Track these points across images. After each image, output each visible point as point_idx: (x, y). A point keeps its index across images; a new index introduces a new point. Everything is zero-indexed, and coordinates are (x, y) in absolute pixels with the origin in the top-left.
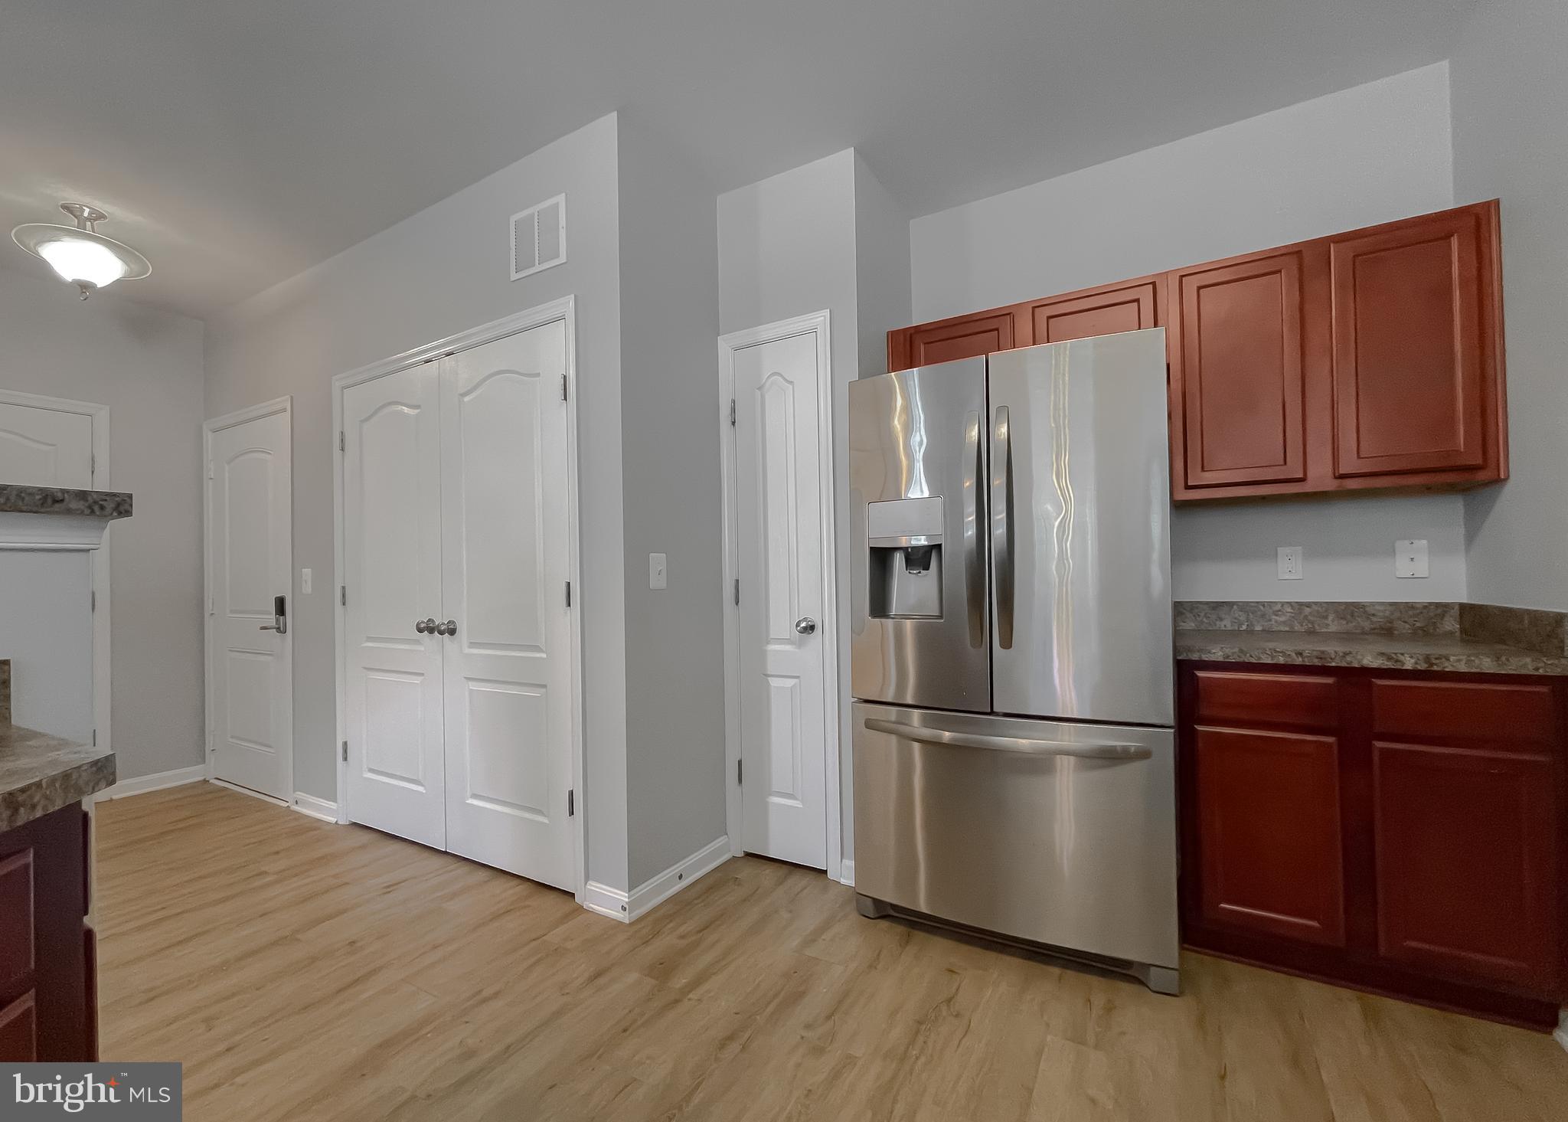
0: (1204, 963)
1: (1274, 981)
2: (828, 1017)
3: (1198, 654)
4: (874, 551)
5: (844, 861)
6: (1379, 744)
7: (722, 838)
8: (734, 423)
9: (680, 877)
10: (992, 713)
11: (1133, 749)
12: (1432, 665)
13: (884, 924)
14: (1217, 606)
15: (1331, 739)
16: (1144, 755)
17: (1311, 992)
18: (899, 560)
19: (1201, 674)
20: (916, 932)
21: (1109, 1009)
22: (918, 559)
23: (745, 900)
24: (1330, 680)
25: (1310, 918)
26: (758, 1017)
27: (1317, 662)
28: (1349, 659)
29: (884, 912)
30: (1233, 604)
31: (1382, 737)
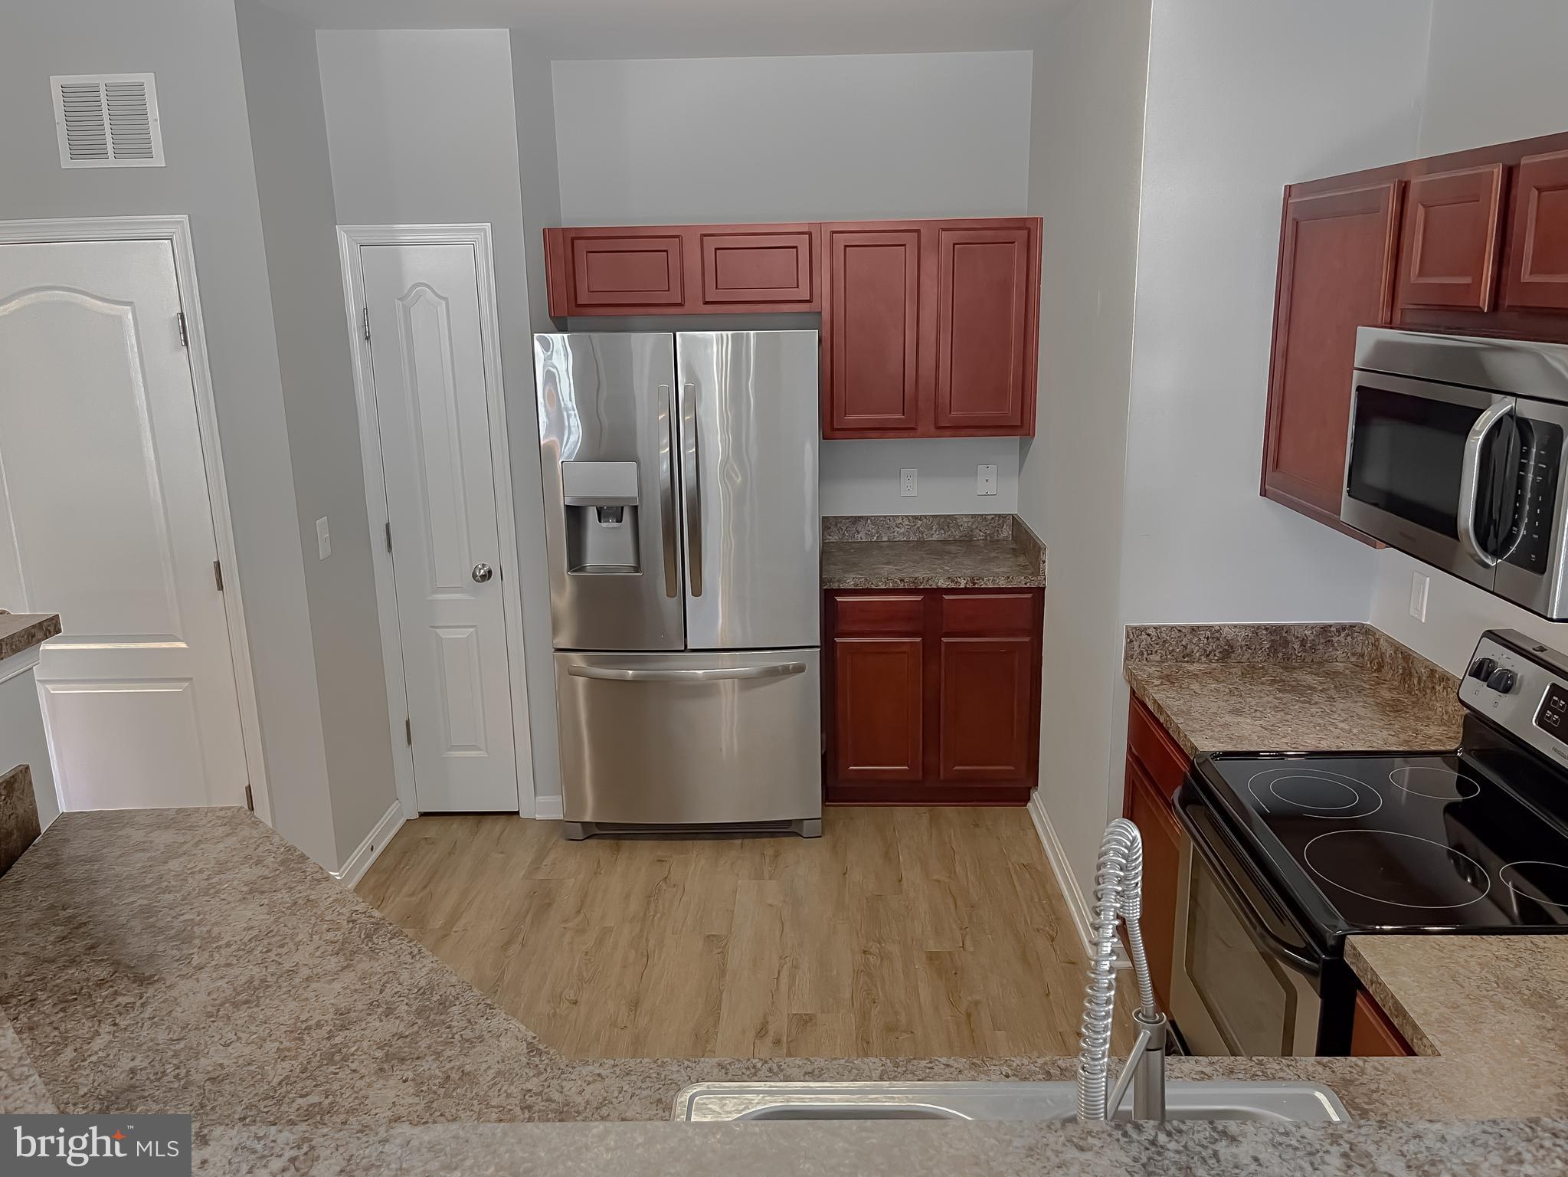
0: (838, 811)
1: (881, 812)
2: (579, 912)
3: (837, 584)
4: (568, 508)
5: (537, 798)
6: (944, 640)
7: (394, 804)
8: (367, 338)
9: (372, 849)
10: (686, 650)
11: (791, 667)
12: (975, 584)
13: (592, 842)
14: (856, 520)
15: (918, 640)
16: (799, 669)
17: (902, 814)
18: (592, 514)
19: (839, 599)
20: (623, 841)
21: (777, 855)
22: (609, 511)
23: (450, 854)
24: (919, 598)
25: (904, 765)
26: (522, 927)
27: (912, 586)
28: (930, 582)
29: (594, 832)
30: (868, 518)
31: (947, 635)
